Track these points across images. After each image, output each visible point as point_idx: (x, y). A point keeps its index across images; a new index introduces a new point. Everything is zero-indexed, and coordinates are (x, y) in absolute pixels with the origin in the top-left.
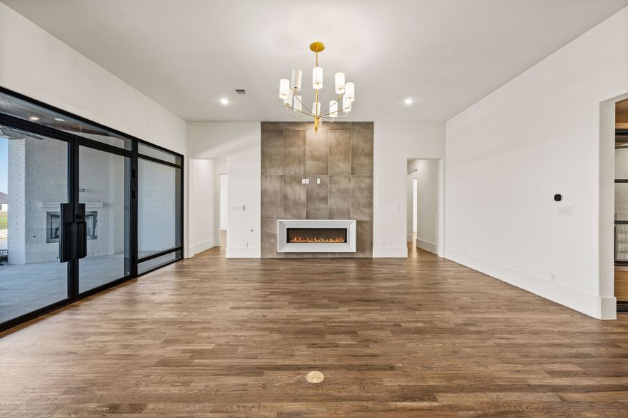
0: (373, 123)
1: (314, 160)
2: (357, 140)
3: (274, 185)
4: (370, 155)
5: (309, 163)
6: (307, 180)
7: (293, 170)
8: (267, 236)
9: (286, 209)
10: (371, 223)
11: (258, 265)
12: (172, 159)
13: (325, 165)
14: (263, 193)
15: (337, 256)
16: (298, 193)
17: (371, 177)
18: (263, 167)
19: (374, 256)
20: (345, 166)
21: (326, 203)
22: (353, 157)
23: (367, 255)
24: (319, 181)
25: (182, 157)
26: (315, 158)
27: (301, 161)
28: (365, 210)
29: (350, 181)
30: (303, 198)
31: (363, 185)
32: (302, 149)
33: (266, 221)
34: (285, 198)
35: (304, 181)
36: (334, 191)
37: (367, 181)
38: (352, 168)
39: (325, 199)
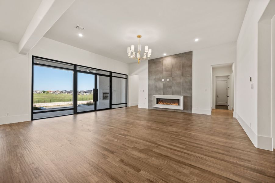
0: (192, 51)
1: (166, 72)
2: (184, 61)
3: (153, 82)
4: (191, 66)
5: (165, 73)
6: (164, 80)
7: (158, 76)
8: (150, 101)
9: (156, 91)
10: (191, 98)
11: (147, 111)
12: (125, 76)
13: (170, 73)
14: (149, 85)
15: (175, 111)
16: (161, 85)
17: (191, 76)
18: (149, 76)
19: (193, 112)
20: (179, 73)
21: (171, 89)
22: (182, 68)
23: (189, 112)
24: (168, 80)
25: (127, 75)
26: (167, 71)
27: (161, 72)
28: (188, 91)
29: (181, 78)
30: (162, 87)
31: (187, 80)
32: (162, 68)
33: (150, 95)
34: (156, 87)
35: (162, 80)
36: (174, 83)
37: (189, 78)
38: (182, 73)
39: (170, 87)
